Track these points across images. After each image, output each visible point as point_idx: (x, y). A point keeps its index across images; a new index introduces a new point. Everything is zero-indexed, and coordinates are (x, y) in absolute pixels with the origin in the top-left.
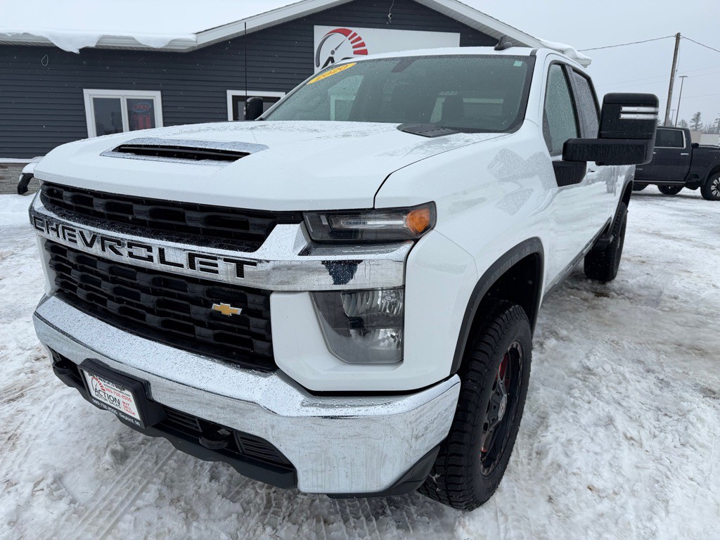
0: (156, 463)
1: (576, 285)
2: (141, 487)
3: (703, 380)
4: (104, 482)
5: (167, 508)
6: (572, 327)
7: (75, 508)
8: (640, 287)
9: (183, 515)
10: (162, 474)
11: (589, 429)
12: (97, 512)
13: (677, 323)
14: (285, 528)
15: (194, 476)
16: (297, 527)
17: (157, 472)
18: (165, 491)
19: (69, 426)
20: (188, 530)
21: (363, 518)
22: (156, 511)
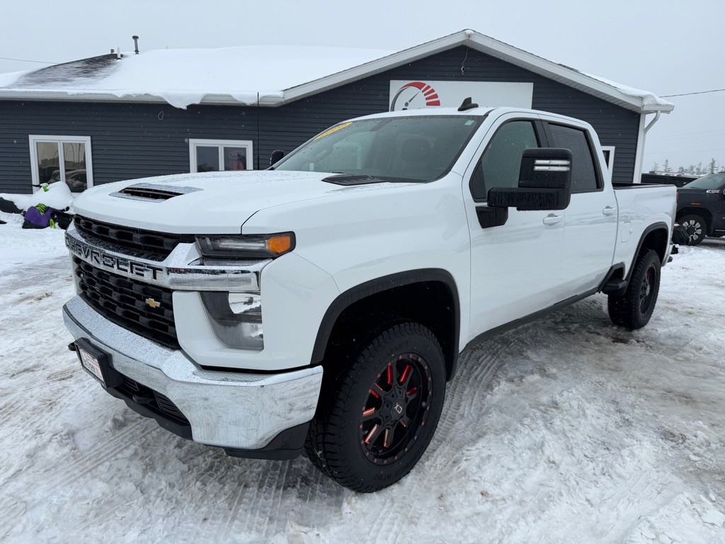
0: (143, 431)
1: (598, 331)
2: (124, 446)
3: (670, 424)
4: (101, 440)
5: (137, 462)
6: (566, 367)
7: (74, 453)
8: (670, 337)
9: (144, 467)
10: (144, 440)
11: (516, 450)
12: (88, 458)
13: (684, 373)
14: (212, 485)
15: (165, 444)
16: (222, 486)
17: (141, 438)
18: (140, 450)
19: (94, 400)
20: (144, 477)
21: (274, 487)
22: (127, 463)
